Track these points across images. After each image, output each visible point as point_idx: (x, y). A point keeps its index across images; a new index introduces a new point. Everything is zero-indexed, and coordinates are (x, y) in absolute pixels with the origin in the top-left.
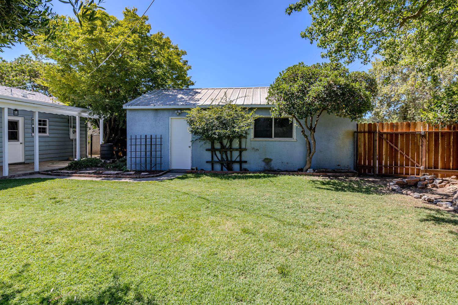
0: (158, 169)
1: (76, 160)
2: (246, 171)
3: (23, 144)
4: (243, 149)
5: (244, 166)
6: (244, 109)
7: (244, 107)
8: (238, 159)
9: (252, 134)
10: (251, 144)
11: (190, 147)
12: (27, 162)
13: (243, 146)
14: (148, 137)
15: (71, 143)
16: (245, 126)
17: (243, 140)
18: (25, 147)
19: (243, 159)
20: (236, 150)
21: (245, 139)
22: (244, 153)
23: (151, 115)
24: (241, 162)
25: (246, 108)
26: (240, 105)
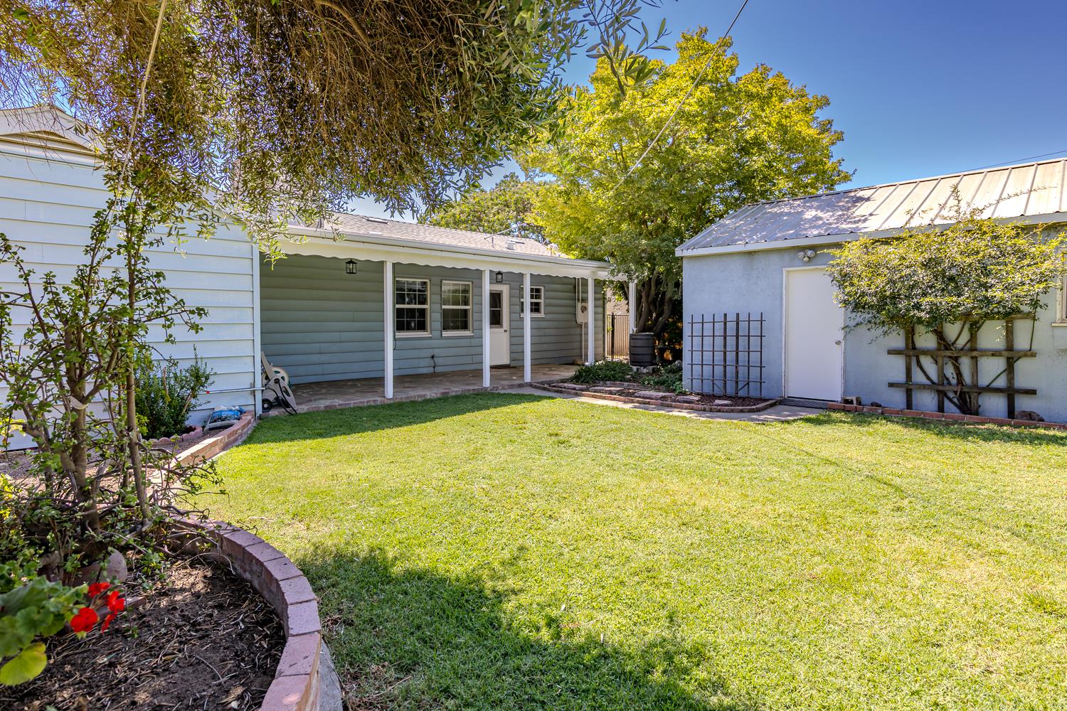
0: (754, 393)
1: (587, 364)
2: (1032, 418)
3: (508, 332)
4: (1019, 351)
5: (1023, 403)
6: (1027, 229)
7: (1028, 222)
8: (1001, 382)
9: (1058, 307)
10: (1053, 336)
11: (838, 343)
12: (514, 364)
13: (1021, 343)
14: (732, 317)
15: (578, 330)
16: (1032, 280)
17: (1022, 327)
18: (511, 337)
19: (1021, 382)
20: (993, 355)
21: (1029, 323)
22: (1022, 366)
23: (737, 265)
24: (1011, 393)
25: (1036, 226)
26: (1011, 219)
